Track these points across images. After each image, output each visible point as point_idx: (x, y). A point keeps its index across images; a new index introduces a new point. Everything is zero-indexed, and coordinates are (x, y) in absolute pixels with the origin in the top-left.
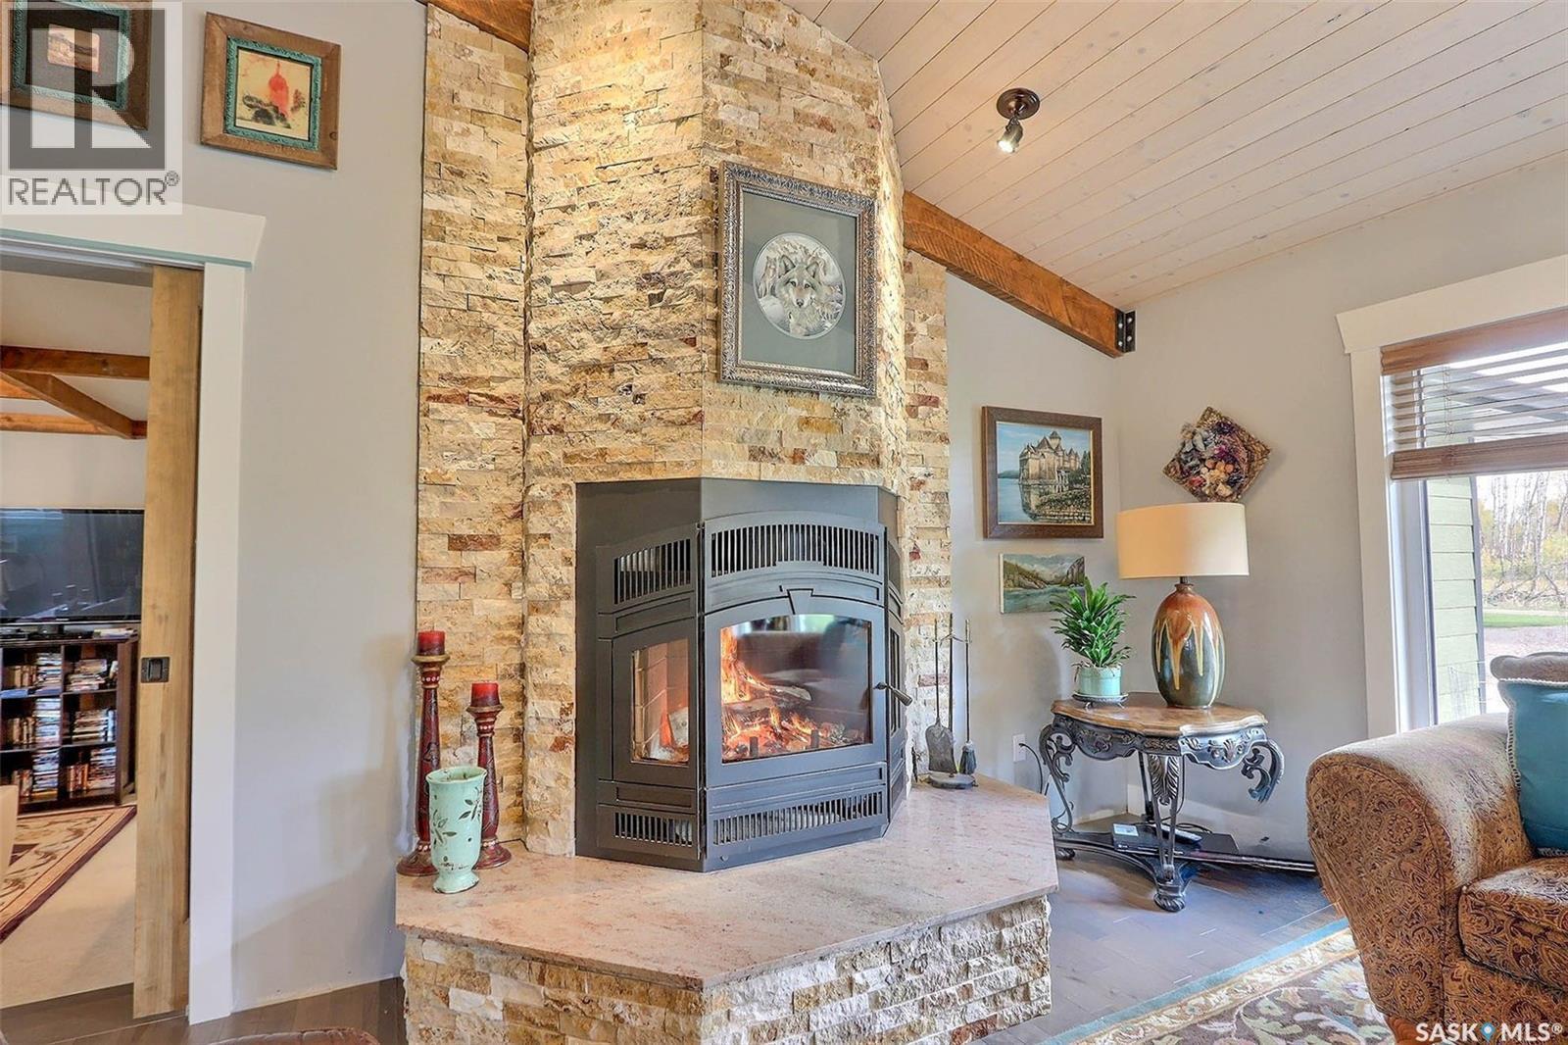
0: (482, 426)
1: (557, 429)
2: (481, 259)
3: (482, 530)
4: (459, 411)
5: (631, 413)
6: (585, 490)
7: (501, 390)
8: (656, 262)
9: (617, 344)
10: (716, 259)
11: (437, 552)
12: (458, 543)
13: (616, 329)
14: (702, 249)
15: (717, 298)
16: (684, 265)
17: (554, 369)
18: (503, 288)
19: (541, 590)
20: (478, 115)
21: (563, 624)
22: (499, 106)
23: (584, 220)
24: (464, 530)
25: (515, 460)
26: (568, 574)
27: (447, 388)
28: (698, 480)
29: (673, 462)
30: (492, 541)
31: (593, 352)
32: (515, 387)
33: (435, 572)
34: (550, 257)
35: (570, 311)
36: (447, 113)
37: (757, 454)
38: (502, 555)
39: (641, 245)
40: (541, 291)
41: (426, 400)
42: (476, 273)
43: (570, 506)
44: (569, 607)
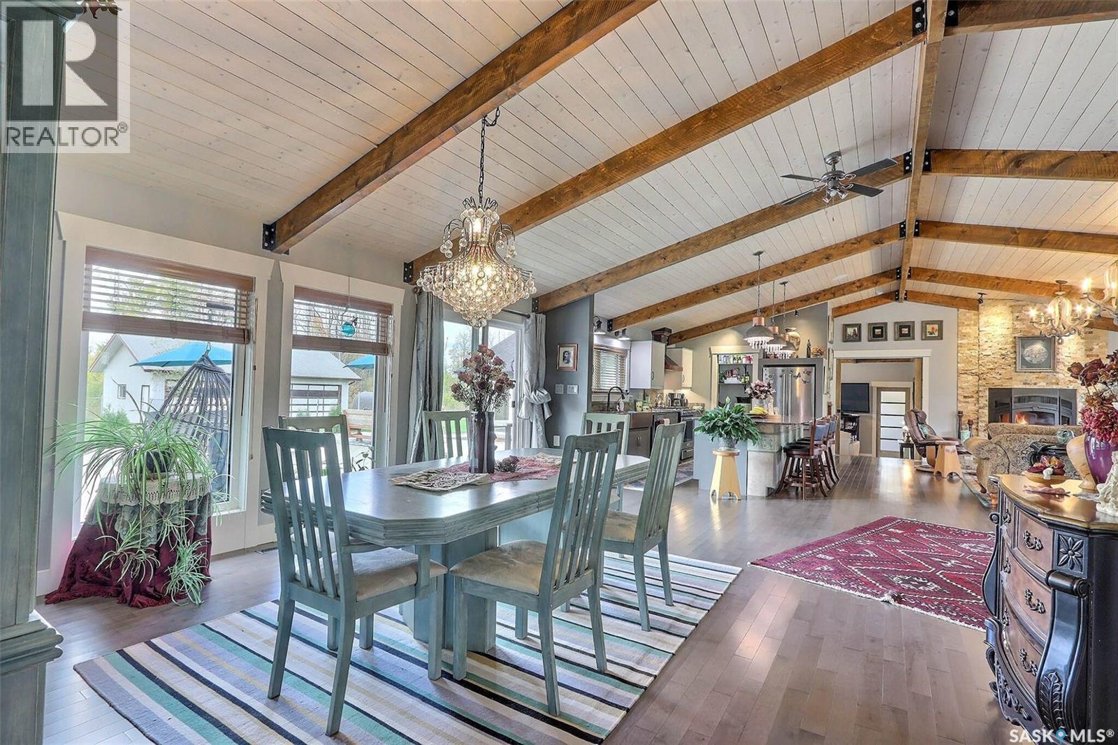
0: (970, 378)
1: (984, 379)
2: (969, 350)
3: (970, 395)
4: (965, 375)
5: (999, 377)
6: (990, 389)
7: (973, 371)
8: (1004, 352)
9: (996, 365)
10: (1015, 352)
11: (961, 398)
12: (965, 397)
13: (996, 363)
14: (1012, 350)
15: (1015, 358)
16: (1009, 353)
17: (983, 369)
18: (974, 354)
19: (982, 405)
20: (968, 325)
21: (986, 411)
22: (973, 322)
23: (990, 344)
24: (967, 395)
25: (977, 383)
26: (987, 403)
27: (963, 372)
28: (1011, 389)
29: (1007, 385)
30: (972, 397)
31: (991, 366)
32: (977, 371)
33: (960, 402)
34: (983, 350)
35: (987, 359)
36: (962, 326)
37: (1025, 384)
38: (974, 399)
39: (1000, 349)
40: (981, 356)
41: (959, 374)
42: (969, 352)
43: (987, 392)
44: (987, 408)
